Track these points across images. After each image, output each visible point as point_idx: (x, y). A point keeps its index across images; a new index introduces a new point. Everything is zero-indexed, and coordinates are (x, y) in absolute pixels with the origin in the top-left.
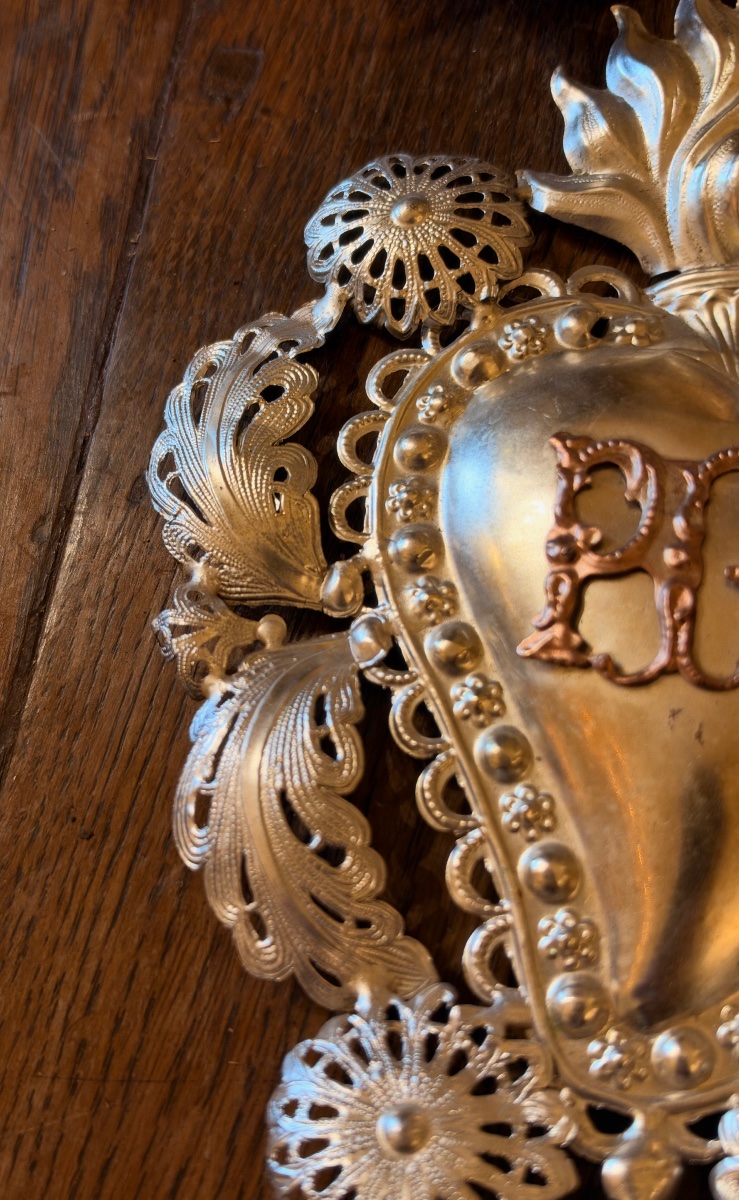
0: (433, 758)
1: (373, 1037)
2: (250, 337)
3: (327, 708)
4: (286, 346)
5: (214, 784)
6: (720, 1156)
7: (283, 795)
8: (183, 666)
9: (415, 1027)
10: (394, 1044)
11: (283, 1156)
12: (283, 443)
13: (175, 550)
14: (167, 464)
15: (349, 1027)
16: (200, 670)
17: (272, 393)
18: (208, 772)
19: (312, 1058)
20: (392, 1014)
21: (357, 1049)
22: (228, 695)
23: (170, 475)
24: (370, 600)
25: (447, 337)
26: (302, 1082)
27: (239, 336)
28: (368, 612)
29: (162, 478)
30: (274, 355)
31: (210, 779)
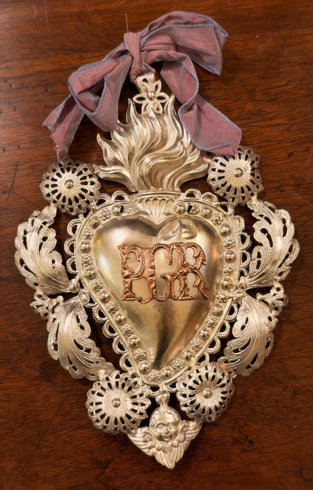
0: (105, 322)
1: (105, 386)
2: (33, 221)
3: (79, 318)
4: (45, 223)
5: (58, 341)
6: (177, 391)
7: (75, 341)
8: (42, 315)
9: (113, 381)
10: (110, 385)
11: (92, 414)
12: (51, 252)
13: (31, 284)
14: (22, 262)
15: (99, 384)
16: (46, 314)
17: (45, 239)
18: (55, 339)
19: (93, 393)
20: (107, 379)
21: (102, 388)
22: (55, 319)
23: (24, 265)
24: (82, 287)
25: (85, 215)
26: (92, 398)
27: (30, 220)
28: (82, 290)
29: (22, 266)
30: (41, 227)
31: (56, 340)
